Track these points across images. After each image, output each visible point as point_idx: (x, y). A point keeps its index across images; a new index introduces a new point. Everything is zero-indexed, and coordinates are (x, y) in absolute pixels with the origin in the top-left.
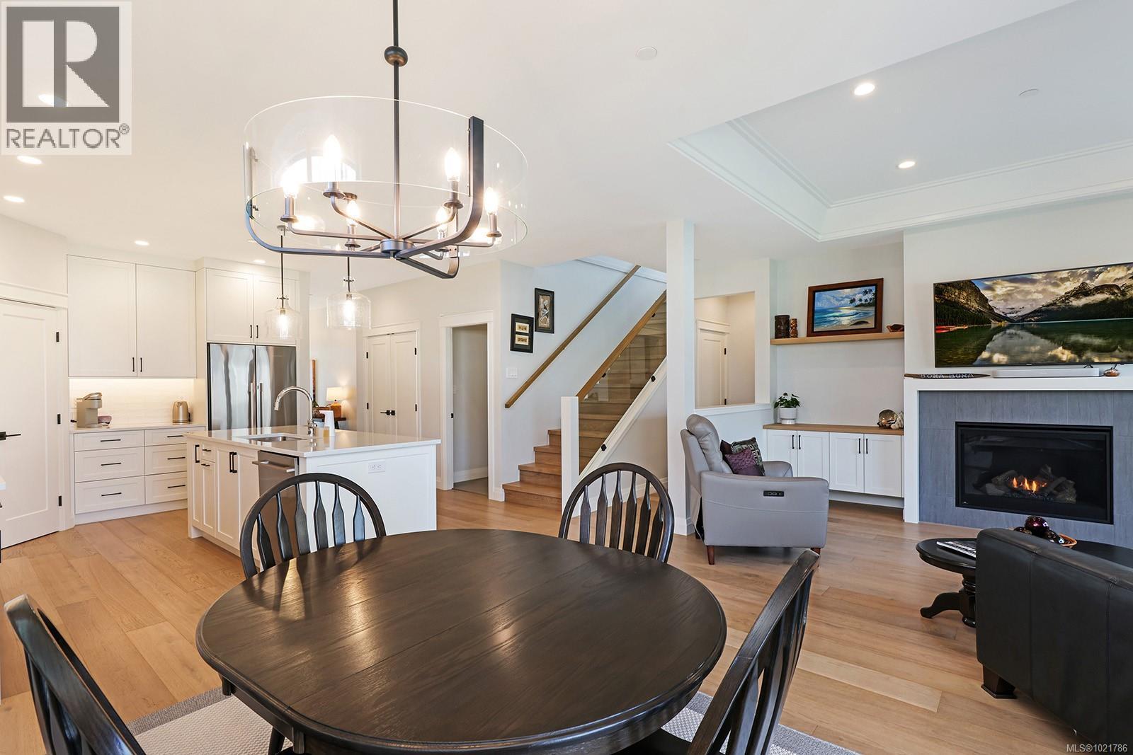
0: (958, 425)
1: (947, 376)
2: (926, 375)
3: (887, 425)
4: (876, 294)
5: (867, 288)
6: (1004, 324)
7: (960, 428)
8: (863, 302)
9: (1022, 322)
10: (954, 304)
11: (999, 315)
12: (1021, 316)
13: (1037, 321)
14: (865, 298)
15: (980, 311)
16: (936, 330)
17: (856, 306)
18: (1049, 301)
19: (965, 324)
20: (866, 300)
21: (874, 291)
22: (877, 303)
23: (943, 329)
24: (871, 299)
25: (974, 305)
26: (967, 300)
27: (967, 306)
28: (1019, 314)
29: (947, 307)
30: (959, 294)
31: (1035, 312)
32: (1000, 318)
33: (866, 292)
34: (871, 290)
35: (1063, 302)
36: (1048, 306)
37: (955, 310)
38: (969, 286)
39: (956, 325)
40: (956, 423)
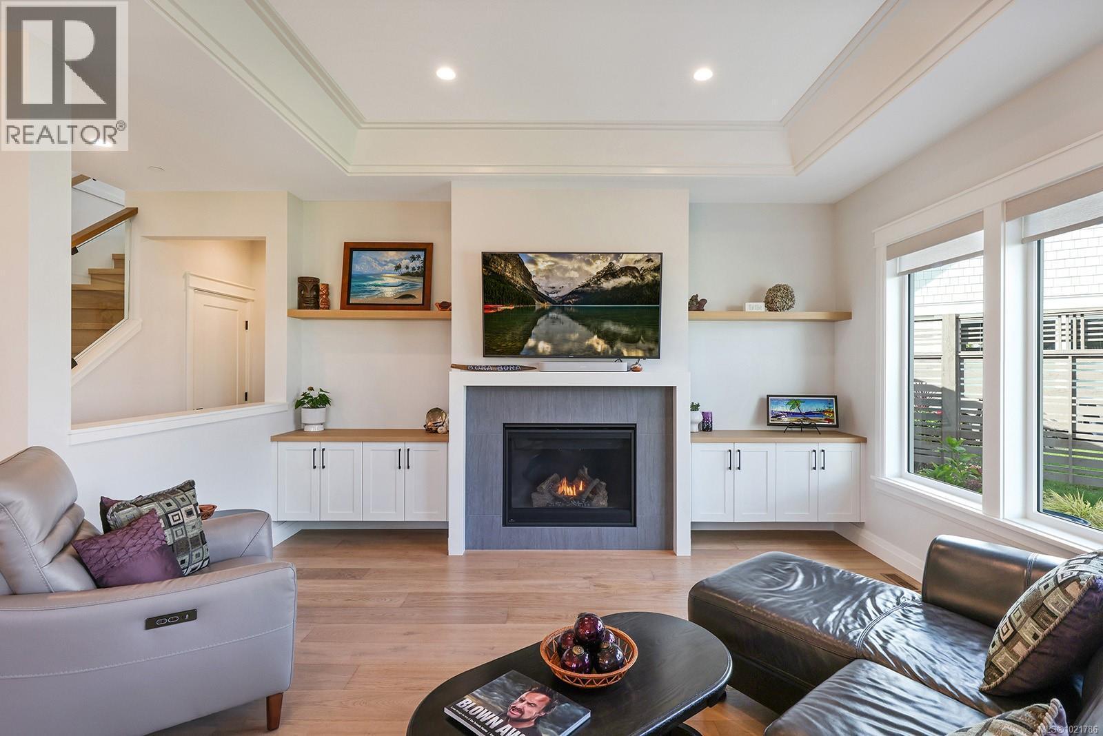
0: (507, 427)
1: (496, 368)
2: (474, 367)
3: (434, 429)
4: (424, 262)
5: (415, 253)
6: (547, 305)
7: (507, 431)
8: (410, 270)
9: (560, 304)
10: (500, 278)
11: (541, 295)
12: (561, 297)
13: (575, 303)
14: (412, 265)
15: (525, 289)
16: (484, 309)
17: (402, 275)
18: (585, 281)
19: (511, 303)
20: (414, 269)
21: (422, 258)
22: (425, 273)
23: (491, 309)
24: (419, 268)
25: (519, 281)
26: (513, 274)
27: (512, 281)
28: (560, 294)
29: (493, 281)
30: (505, 266)
31: (573, 293)
32: (543, 298)
33: (413, 258)
34: (419, 257)
35: (595, 283)
36: (583, 287)
37: (502, 285)
38: (515, 259)
39: (503, 305)
40: (504, 424)
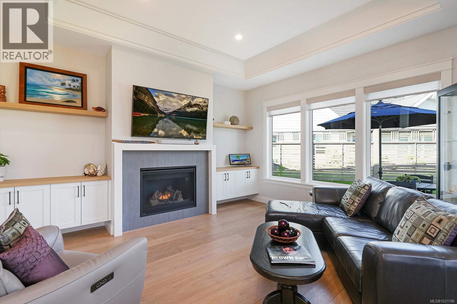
1: (136, 142)
2: (126, 141)
4: (82, 83)
5: (75, 78)
6: (163, 115)
7: (142, 172)
8: (72, 87)
9: (169, 115)
10: (142, 102)
11: (161, 111)
12: (170, 113)
13: (175, 116)
14: (73, 84)
15: (154, 108)
17: (66, 89)
18: (179, 108)
19: (147, 113)
20: (74, 86)
21: (80, 81)
22: (83, 89)
23: (138, 114)
24: (78, 87)
25: (151, 104)
26: (148, 101)
27: (148, 103)
28: (169, 112)
29: (139, 103)
30: (145, 97)
31: (174, 112)
32: (161, 112)
33: (74, 81)
34: (78, 81)
35: (184, 109)
36: (179, 109)
37: (143, 105)
39: (143, 113)
40: (141, 169)
